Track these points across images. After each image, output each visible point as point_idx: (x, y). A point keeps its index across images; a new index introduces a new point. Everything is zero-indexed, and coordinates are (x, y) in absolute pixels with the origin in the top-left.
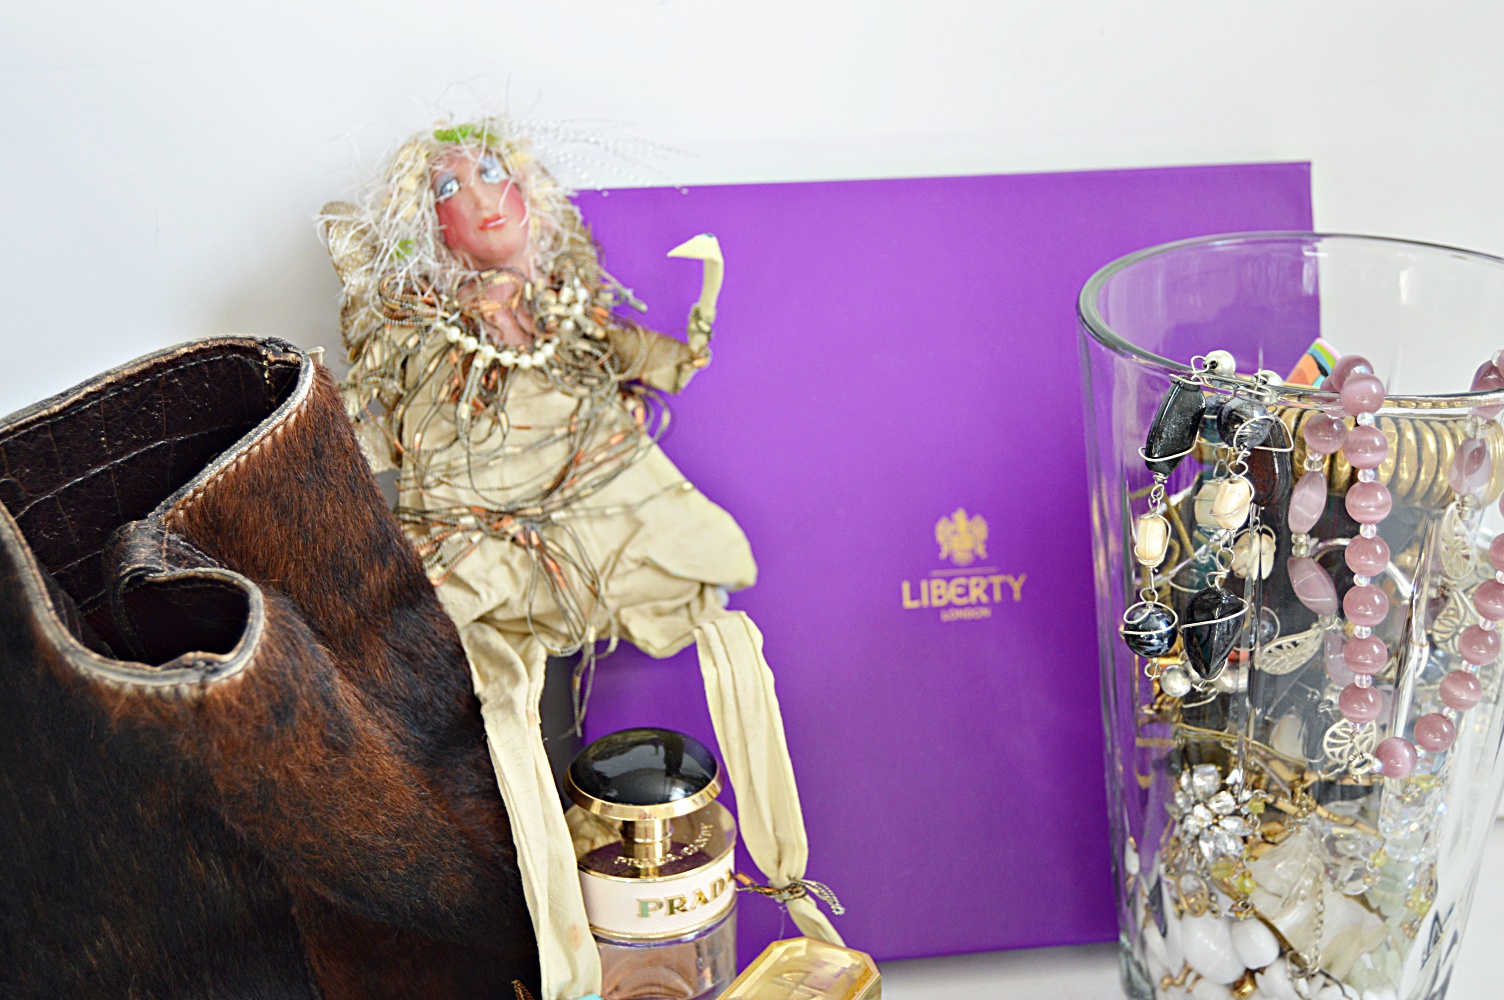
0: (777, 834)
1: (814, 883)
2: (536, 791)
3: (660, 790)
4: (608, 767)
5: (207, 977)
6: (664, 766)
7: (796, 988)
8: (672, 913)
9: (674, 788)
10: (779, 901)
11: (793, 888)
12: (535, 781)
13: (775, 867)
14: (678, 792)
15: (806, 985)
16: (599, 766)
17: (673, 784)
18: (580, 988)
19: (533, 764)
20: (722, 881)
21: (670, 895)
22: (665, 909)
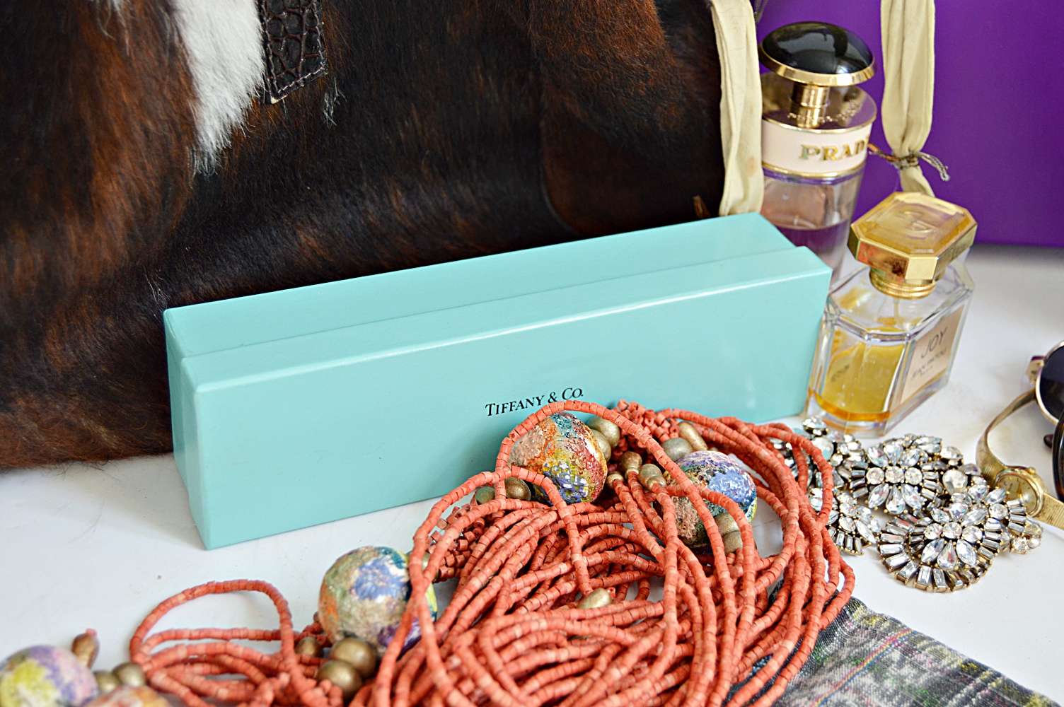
0: (910, 114)
1: (928, 156)
2: (744, 50)
3: (830, 65)
4: (790, 46)
5: (474, 163)
6: (833, 50)
7: (915, 221)
8: (825, 159)
9: (839, 67)
10: (897, 167)
11: (910, 159)
12: (745, 42)
13: (899, 140)
14: (842, 70)
15: (924, 221)
16: (782, 45)
17: (839, 63)
18: (747, 206)
19: (745, 29)
20: (863, 142)
21: (825, 145)
22: (820, 155)
